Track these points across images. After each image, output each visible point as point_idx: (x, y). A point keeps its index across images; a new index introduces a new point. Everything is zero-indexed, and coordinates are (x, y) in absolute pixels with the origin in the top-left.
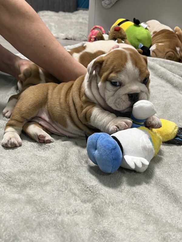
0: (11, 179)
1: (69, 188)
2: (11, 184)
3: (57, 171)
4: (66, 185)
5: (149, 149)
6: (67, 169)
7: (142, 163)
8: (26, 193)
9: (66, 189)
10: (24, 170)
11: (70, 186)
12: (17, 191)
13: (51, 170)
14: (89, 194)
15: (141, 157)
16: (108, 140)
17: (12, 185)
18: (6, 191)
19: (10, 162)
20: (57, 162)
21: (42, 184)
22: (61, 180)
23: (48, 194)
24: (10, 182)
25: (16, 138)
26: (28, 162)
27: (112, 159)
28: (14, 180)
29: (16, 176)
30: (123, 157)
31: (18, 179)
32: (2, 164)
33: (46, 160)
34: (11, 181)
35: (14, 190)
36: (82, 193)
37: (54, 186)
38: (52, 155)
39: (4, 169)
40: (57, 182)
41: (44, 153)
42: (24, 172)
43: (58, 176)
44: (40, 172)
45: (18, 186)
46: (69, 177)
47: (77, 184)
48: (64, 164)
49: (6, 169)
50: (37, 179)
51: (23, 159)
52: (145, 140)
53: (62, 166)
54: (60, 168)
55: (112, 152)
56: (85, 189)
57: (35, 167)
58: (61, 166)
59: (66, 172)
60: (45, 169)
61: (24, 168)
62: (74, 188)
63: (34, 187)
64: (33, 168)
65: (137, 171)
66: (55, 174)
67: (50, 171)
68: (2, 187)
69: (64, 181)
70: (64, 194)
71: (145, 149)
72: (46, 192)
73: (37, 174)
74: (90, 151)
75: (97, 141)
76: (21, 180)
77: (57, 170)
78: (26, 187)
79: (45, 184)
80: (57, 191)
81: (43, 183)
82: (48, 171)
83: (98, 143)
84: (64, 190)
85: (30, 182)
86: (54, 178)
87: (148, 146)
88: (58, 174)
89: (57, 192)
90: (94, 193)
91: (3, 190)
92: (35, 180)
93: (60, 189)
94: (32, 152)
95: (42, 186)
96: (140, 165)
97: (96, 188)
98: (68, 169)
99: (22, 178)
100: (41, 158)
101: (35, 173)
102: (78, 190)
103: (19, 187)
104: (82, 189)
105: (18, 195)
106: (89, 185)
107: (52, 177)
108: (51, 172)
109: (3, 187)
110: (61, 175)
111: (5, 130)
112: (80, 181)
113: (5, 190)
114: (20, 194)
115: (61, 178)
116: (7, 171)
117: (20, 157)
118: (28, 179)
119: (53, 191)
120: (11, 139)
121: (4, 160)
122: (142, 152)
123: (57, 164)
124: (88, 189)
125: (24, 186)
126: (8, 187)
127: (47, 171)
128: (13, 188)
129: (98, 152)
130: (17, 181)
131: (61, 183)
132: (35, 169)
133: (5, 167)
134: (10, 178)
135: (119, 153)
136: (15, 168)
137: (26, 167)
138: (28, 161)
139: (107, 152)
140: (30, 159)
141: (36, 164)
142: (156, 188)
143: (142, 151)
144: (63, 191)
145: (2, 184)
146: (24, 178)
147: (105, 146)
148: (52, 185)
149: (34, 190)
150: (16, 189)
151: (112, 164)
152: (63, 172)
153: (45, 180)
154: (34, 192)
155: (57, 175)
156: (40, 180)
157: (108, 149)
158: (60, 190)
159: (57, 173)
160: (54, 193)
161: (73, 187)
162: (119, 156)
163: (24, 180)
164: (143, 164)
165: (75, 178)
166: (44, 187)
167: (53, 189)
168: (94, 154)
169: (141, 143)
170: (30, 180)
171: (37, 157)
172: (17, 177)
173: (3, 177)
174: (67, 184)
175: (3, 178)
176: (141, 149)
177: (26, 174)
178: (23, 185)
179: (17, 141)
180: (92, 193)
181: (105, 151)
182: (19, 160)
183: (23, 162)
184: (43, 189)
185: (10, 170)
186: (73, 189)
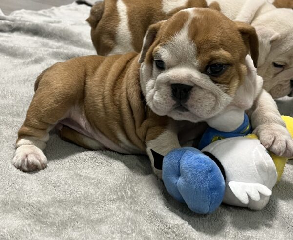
0: (41, 213)
1: (138, 229)
2: (42, 221)
3: (118, 202)
4: (132, 224)
5: (269, 169)
6: (133, 199)
7: (260, 193)
8: (67, 236)
9: (133, 231)
10: (62, 198)
11: (139, 226)
12: (52, 231)
13: (108, 200)
14: (172, 238)
15: (258, 182)
16: (198, 158)
17: (43, 223)
18: (34, 233)
19: (37, 186)
20: (117, 188)
21: (92, 221)
22: (125, 216)
23: (105, 238)
24: (39, 218)
25: (36, 155)
26: (67, 186)
27: (208, 189)
28: (47, 215)
29: (49, 208)
30: (227, 186)
31: (54, 214)
32: (25, 188)
33: (97, 184)
34: (41, 216)
35: (47, 231)
36: (159, 237)
37: (114, 226)
38: (108, 177)
39: (30, 196)
40: (118, 218)
41: (94, 173)
42: (62, 202)
43: (120, 210)
44: (88, 202)
45: (53, 224)
46: (137, 211)
47: (152, 222)
48: (129, 191)
49: (32, 197)
50: (84, 213)
51: (58, 181)
52: (261, 155)
53: (125, 193)
54: (122, 196)
55: (207, 177)
56: (165, 230)
57: (79, 194)
58: (123, 193)
59: (131, 204)
60: (97, 198)
61: (61, 196)
62: (147, 229)
63: (79, 226)
64: (76, 195)
65: (251, 209)
66: (114, 206)
67: (105, 201)
68: (27, 226)
69: (129, 218)
70: (131, 238)
71: (261, 168)
72: (100, 234)
73: (83, 205)
74: (169, 179)
75: (179, 162)
76: (57, 215)
77: (117, 200)
78: (67, 225)
79: (97, 220)
80: (118, 233)
81: (95, 220)
82: (102, 202)
83: (181, 165)
84: (130, 232)
85: (73, 219)
86: (113, 212)
87: (267, 163)
88: (120, 206)
89: (119, 235)
90: (180, 237)
91: (29, 231)
92: (81, 216)
93: (125, 230)
94: (73, 170)
95: (94, 224)
96: (256, 197)
97: (184, 229)
98: (136, 199)
99: (60, 212)
100: (89, 180)
101: (80, 203)
102: (154, 231)
103: (56, 226)
104: (160, 230)
105: (54, 238)
106: (172, 224)
107: (110, 211)
108: (107, 202)
109: (29, 225)
110: (124, 208)
111: (17, 142)
112: (157, 217)
113: (32, 231)
114: (57, 238)
115: (124, 213)
116: (34, 201)
117: (53, 178)
118: (69, 214)
119: (113, 233)
120: (27, 156)
121: (27, 182)
122: (258, 175)
123: (116, 191)
124: (170, 230)
125: (64, 225)
126: (36, 225)
127: (99, 200)
128: (45, 227)
129: (183, 180)
130: (51, 217)
131: (125, 221)
132: (79, 197)
133: (30, 193)
134: (40, 211)
135: (219, 177)
136: (47, 196)
137: (64, 193)
138: (66, 184)
139: (200, 177)
140: (70, 182)
141: (81, 190)
142: (283, 232)
143: (257, 172)
144: (128, 234)
145: (26, 221)
146: (63, 212)
147: (194, 168)
148: (110, 224)
149: (80, 231)
150: (50, 229)
151: (209, 197)
152: (127, 203)
153: (97, 215)
154: (81, 234)
155: (118, 208)
156: (90, 215)
157: (200, 172)
158: (124, 232)
159: (117, 204)
160: (114, 236)
161: (145, 228)
162: (219, 183)
163: (63, 215)
164: (261, 195)
165: (147, 213)
166: (97, 226)
167: (113, 230)
168: (176, 183)
169: (254, 160)
170: (72, 216)
171: (82, 178)
172: (51, 209)
173: (28, 209)
174: (134, 223)
175: (27, 211)
176: (256, 169)
177: (65, 204)
178: (61, 222)
179: (38, 159)
180: (177, 237)
181: (196, 175)
182: (52, 182)
183: (59, 186)
184: (95, 230)
185: (39, 198)
186: (144, 231)
